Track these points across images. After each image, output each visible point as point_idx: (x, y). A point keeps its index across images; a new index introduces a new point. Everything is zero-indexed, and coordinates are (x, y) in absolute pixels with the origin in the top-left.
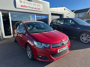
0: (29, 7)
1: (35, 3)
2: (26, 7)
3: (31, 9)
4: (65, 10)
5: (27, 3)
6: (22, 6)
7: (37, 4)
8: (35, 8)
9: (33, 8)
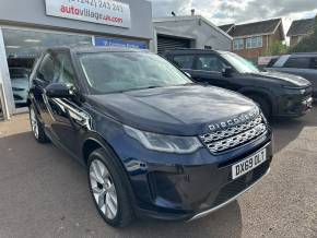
0: (87, 13)
2: (77, 12)
3: (94, 20)
6: (63, 9)
7: (111, 2)
8: (107, 18)
9: (99, 16)
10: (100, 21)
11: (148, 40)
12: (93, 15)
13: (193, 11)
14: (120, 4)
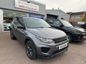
0: (26, 7)
1: (32, 4)
4: (60, 12)
5: (25, 4)
6: (20, 6)
7: (34, 5)
8: (32, 9)
11: (44, 15)
12: (28, 8)
13: (59, 8)
14: (36, 5)
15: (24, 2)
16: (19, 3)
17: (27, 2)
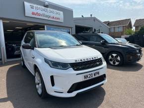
0: (44, 15)
2: (39, 15)
3: (47, 18)
4: (94, 21)
5: (41, 9)
6: (33, 13)
8: (53, 17)
9: (50, 16)
10: (49, 19)
12: (47, 16)
14: (59, 11)
15: (39, 6)
16: (32, 8)
17: (45, 6)
